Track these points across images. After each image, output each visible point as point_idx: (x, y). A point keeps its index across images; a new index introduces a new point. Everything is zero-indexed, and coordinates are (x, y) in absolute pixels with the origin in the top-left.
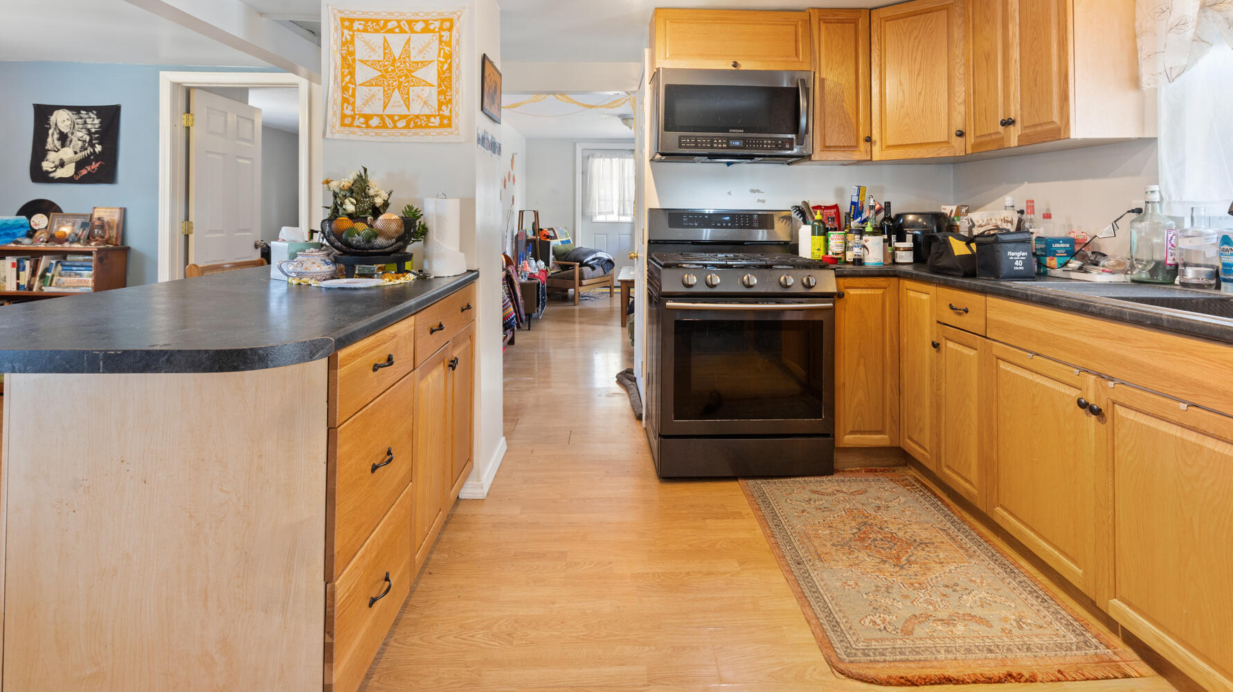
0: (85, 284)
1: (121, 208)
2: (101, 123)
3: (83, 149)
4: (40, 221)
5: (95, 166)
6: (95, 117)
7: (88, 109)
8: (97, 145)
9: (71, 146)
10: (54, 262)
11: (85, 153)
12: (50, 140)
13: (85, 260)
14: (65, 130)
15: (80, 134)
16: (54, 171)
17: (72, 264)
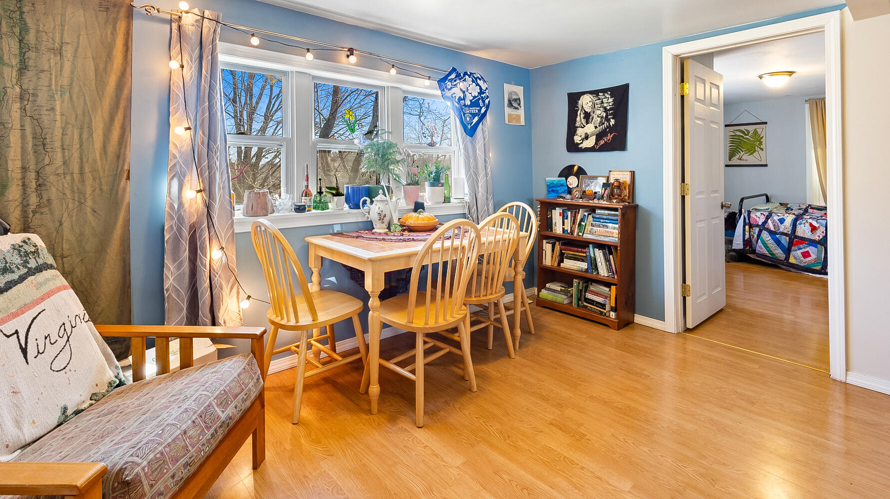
0: (611, 235)
1: (630, 171)
2: (614, 101)
3: (601, 123)
4: (573, 181)
5: (610, 137)
6: (609, 96)
7: (604, 91)
8: (611, 120)
9: (593, 122)
10: (586, 214)
11: (603, 127)
12: (578, 119)
13: (609, 215)
14: (588, 110)
15: (598, 112)
16: (582, 143)
17: (600, 216)
